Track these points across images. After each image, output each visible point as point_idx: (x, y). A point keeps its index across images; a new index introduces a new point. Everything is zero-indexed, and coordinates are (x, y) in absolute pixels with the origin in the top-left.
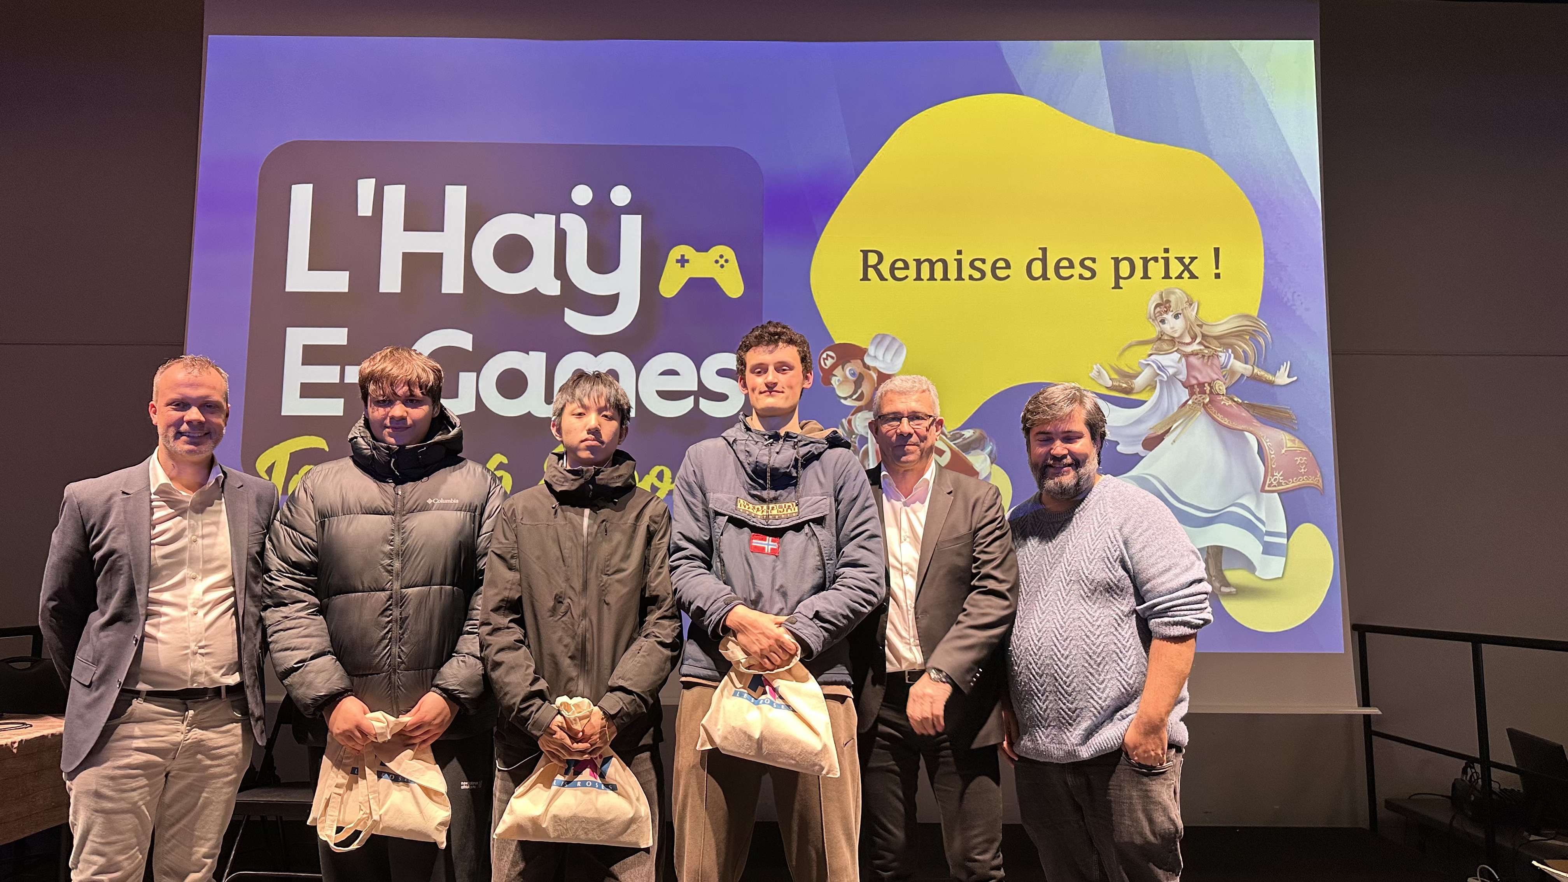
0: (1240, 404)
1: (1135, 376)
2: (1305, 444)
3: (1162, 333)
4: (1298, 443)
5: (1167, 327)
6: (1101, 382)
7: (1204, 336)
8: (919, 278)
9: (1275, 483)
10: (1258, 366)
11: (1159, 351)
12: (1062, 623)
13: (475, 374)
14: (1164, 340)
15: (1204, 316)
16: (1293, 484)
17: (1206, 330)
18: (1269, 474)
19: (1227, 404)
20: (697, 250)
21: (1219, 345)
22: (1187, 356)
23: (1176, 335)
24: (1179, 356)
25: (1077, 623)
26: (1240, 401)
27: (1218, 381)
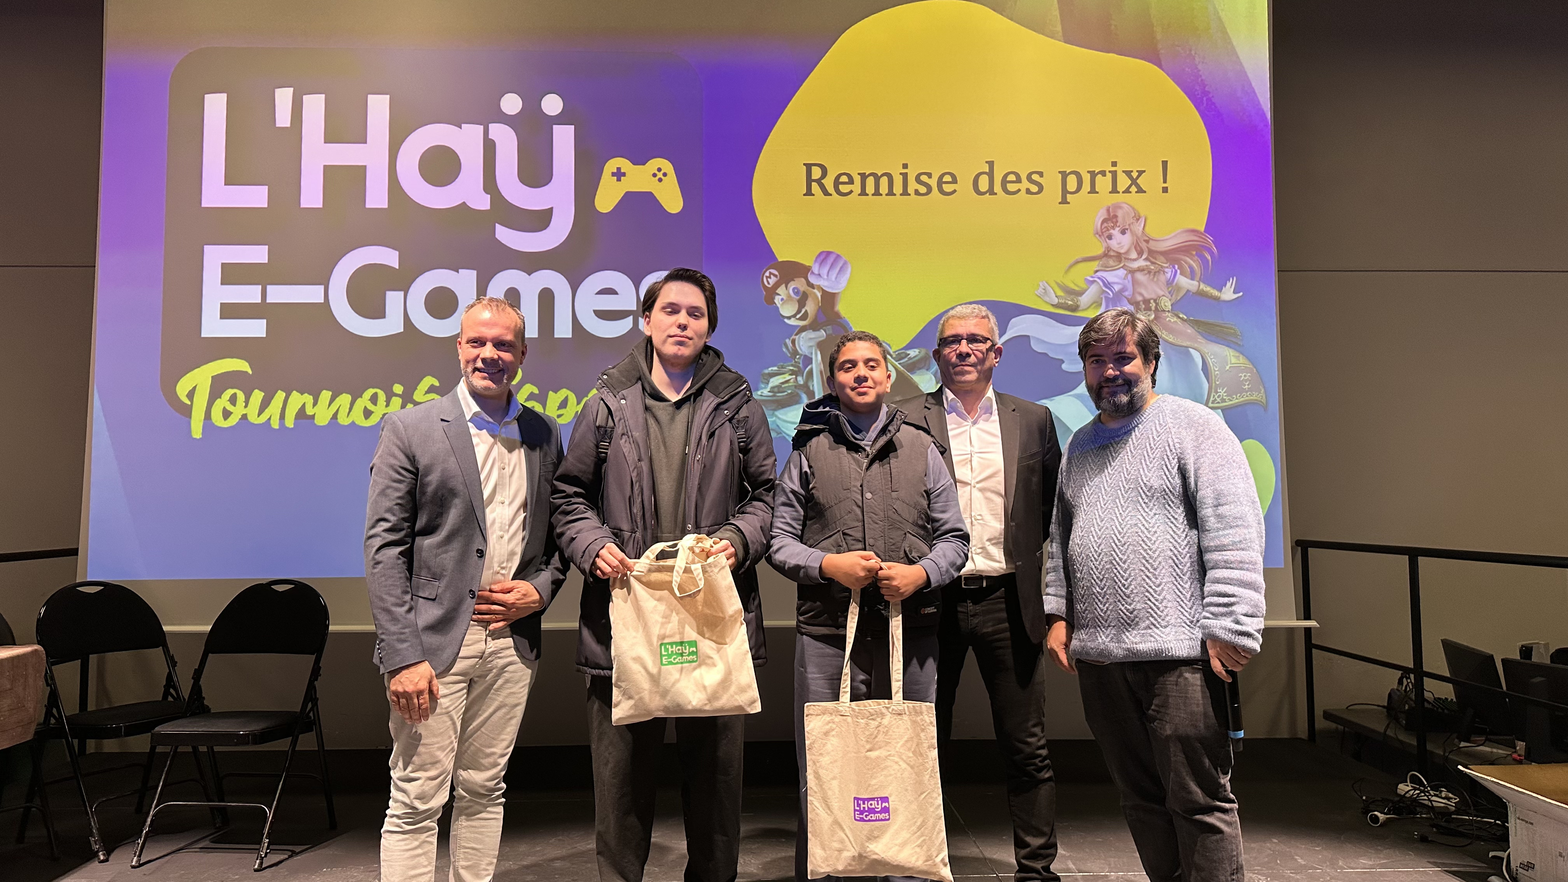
0: (1185, 321)
1: (1081, 293)
2: (1250, 360)
3: (1109, 249)
4: (1242, 359)
5: (1113, 244)
6: (1047, 299)
7: (1151, 252)
8: (863, 193)
9: (1218, 400)
10: (1204, 283)
11: (1106, 268)
12: (1120, 529)
13: (402, 293)
14: (1111, 257)
15: (1151, 231)
16: (1237, 401)
17: (1153, 245)
18: (1213, 391)
19: (1172, 320)
20: (634, 164)
21: (1165, 261)
22: (1132, 272)
23: (1122, 251)
24: (1125, 272)
25: (1135, 529)
26: (1185, 317)
27: (1164, 298)
